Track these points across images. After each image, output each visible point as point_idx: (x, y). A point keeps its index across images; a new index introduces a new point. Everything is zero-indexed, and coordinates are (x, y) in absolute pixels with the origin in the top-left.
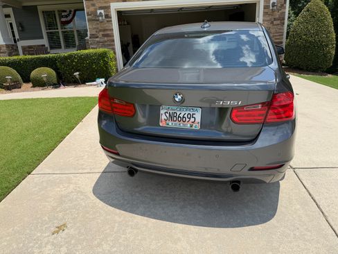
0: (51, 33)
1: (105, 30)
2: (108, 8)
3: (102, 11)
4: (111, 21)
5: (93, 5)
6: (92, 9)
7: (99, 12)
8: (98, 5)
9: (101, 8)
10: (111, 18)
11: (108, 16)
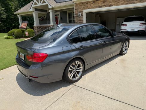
0: (70, 21)
1: (80, 20)
2: (83, 12)
3: (80, 13)
4: (83, 17)
5: (77, 11)
6: (77, 12)
7: (79, 13)
8: (79, 11)
9: (80, 12)
10: (83, 16)
11: (82, 15)
